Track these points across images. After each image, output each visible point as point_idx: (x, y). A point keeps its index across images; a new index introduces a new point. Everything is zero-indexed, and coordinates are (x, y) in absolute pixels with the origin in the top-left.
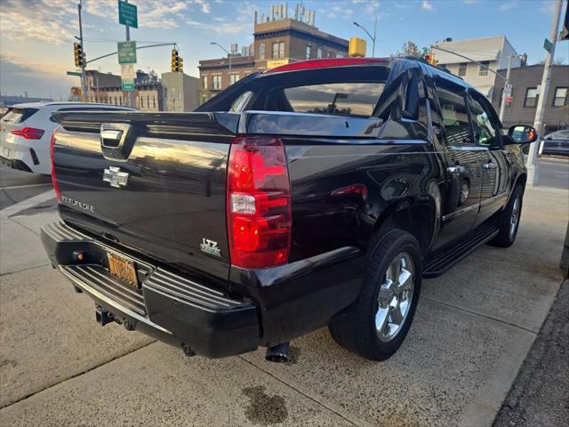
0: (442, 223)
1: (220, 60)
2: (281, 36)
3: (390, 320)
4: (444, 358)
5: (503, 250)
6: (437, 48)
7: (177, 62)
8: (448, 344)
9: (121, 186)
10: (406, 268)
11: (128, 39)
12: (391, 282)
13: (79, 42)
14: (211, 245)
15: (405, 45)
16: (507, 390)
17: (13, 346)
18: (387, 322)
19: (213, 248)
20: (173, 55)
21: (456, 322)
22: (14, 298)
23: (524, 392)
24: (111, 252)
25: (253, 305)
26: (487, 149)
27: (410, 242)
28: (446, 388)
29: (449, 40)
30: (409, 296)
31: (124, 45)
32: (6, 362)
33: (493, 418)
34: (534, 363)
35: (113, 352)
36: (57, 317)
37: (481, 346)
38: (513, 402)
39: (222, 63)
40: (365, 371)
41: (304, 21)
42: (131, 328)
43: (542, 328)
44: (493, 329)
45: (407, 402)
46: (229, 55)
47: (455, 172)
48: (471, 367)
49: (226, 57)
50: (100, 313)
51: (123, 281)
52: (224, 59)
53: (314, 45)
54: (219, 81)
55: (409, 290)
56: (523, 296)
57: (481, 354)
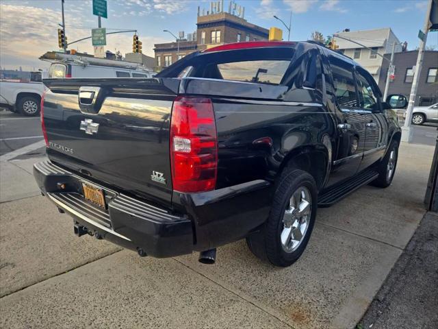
0: (333, 167)
1: (171, 44)
2: (218, 26)
3: (293, 237)
4: (332, 266)
5: (382, 189)
6: (338, 36)
7: (137, 45)
8: (336, 256)
9: (94, 133)
10: (305, 199)
11: (100, 26)
12: (293, 208)
13: (62, 28)
14: (159, 175)
15: (313, 34)
16: (377, 289)
17: (12, 254)
18: (290, 238)
19: (160, 178)
20: (134, 40)
21: (342, 241)
22: (13, 219)
23: (390, 290)
24: (85, 183)
25: (189, 219)
26: (370, 112)
27: (308, 179)
28: (332, 287)
29: (347, 30)
30: (307, 220)
31: (97, 31)
32: (7, 264)
33: (366, 308)
34: (399, 270)
35: (86, 258)
36: (45, 233)
37: (360, 258)
38: (382, 297)
39: (172, 46)
40: (273, 273)
41: (236, 14)
42: (100, 238)
43: (407, 246)
44: (370, 246)
45: (303, 296)
46: (177, 40)
47: (344, 128)
48: (352, 272)
49: (175, 41)
50: (77, 227)
51: (94, 204)
52: (174, 43)
53: (243, 33)
54: (169, 60)
55: (307, 215)
56: (395, 223)
57: (360, 264)
